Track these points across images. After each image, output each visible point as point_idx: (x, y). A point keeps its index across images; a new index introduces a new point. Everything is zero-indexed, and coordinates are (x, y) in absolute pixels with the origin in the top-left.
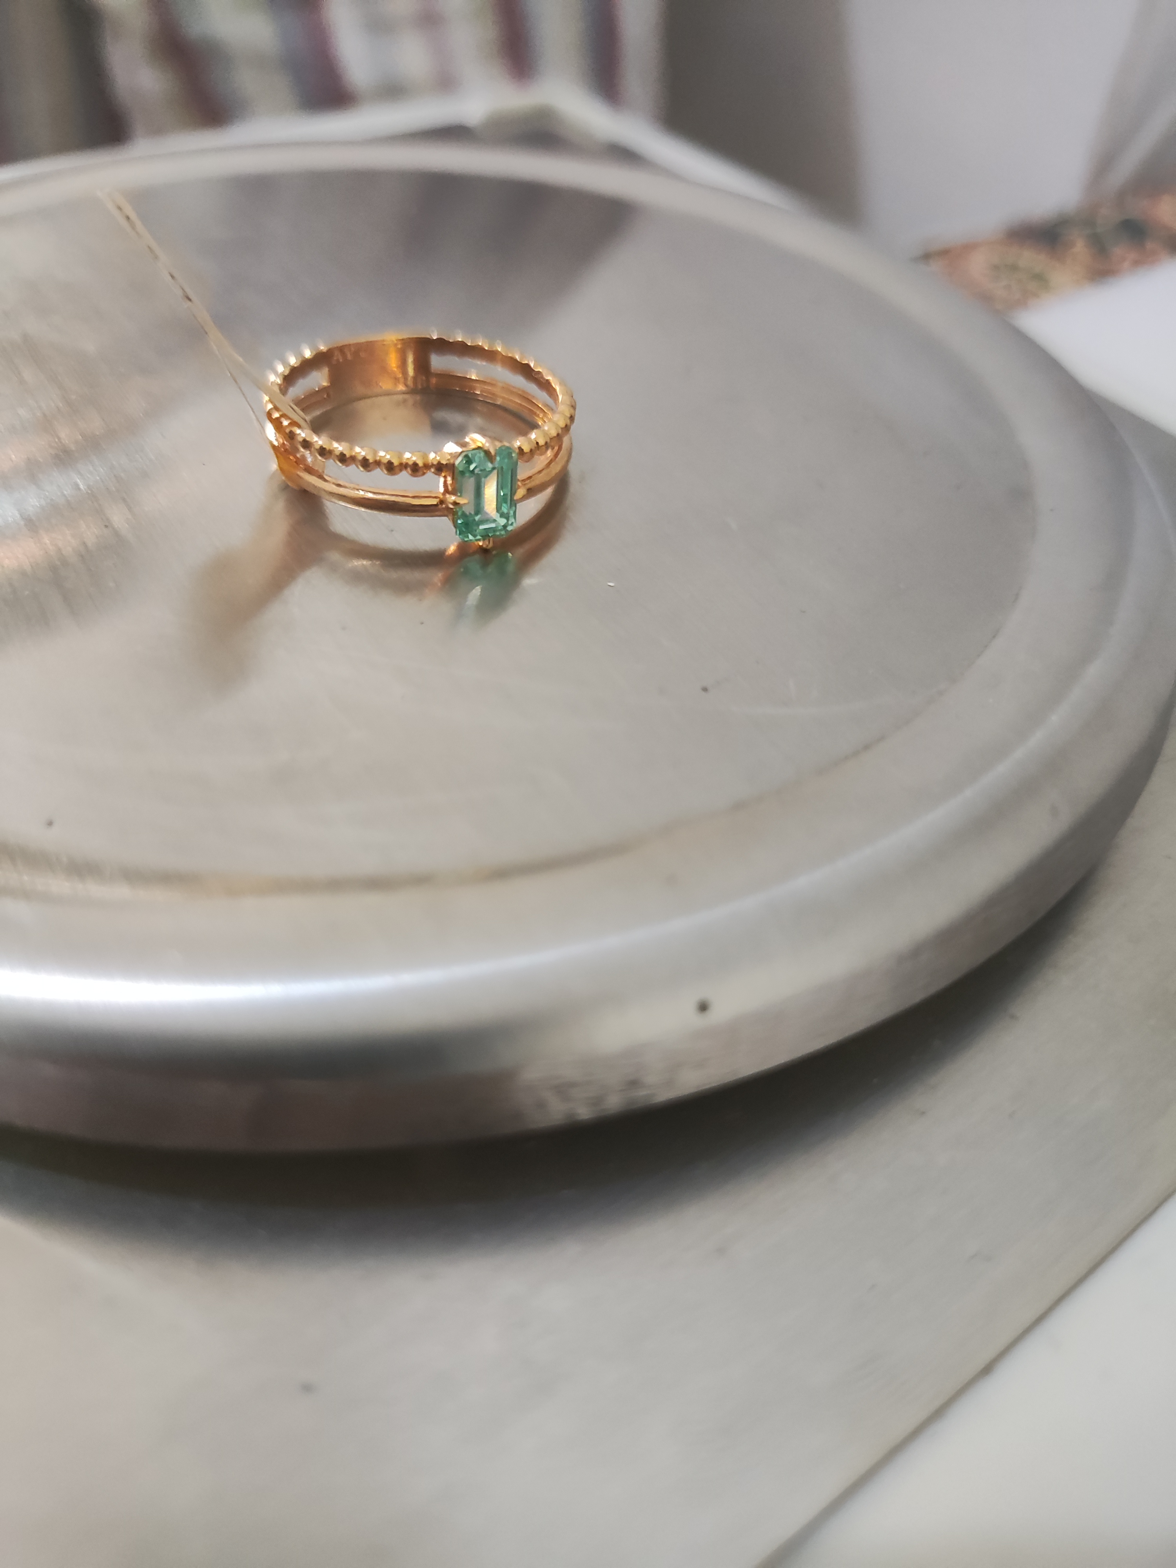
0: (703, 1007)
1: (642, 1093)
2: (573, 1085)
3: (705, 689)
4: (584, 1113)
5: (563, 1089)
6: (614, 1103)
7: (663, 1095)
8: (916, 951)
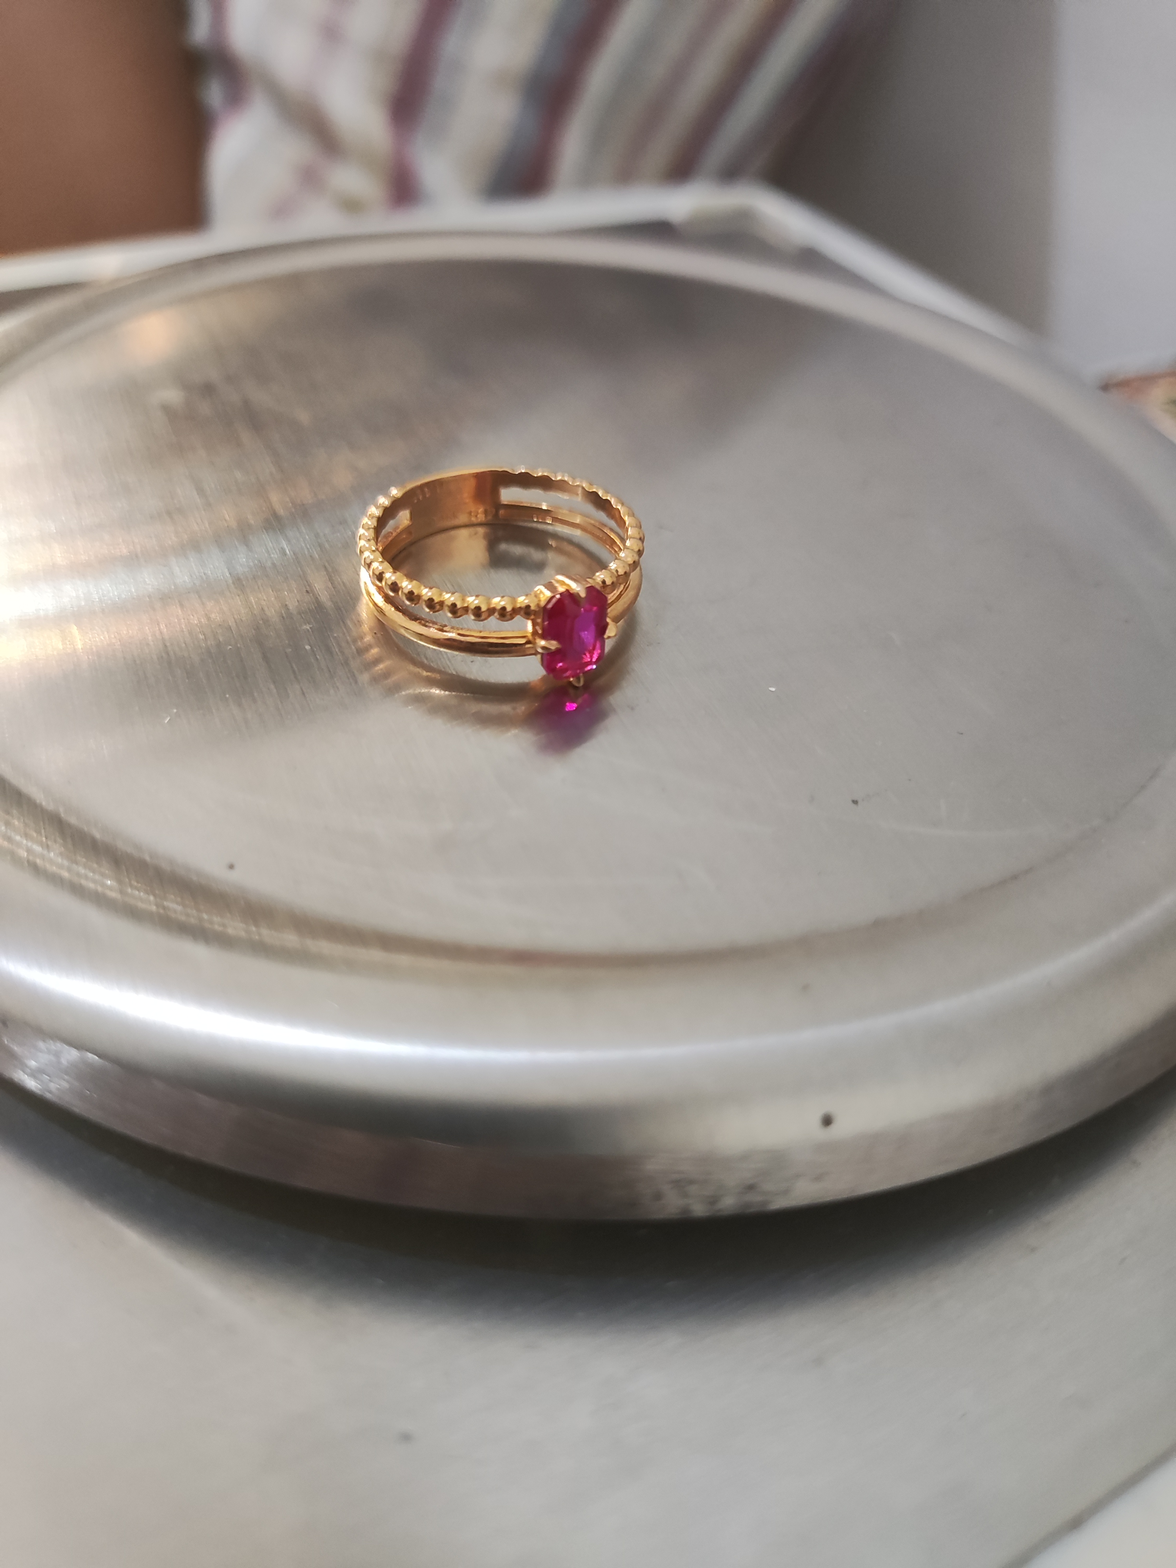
0: (827, 1121)
1: (754, 1198)
2: (691, 1182)
3: (855, 802)
4: (699, 1210)
5: (681, 1184)
6: (729, 1204)
7: (779, 1203)
8: (1048, 1089)
